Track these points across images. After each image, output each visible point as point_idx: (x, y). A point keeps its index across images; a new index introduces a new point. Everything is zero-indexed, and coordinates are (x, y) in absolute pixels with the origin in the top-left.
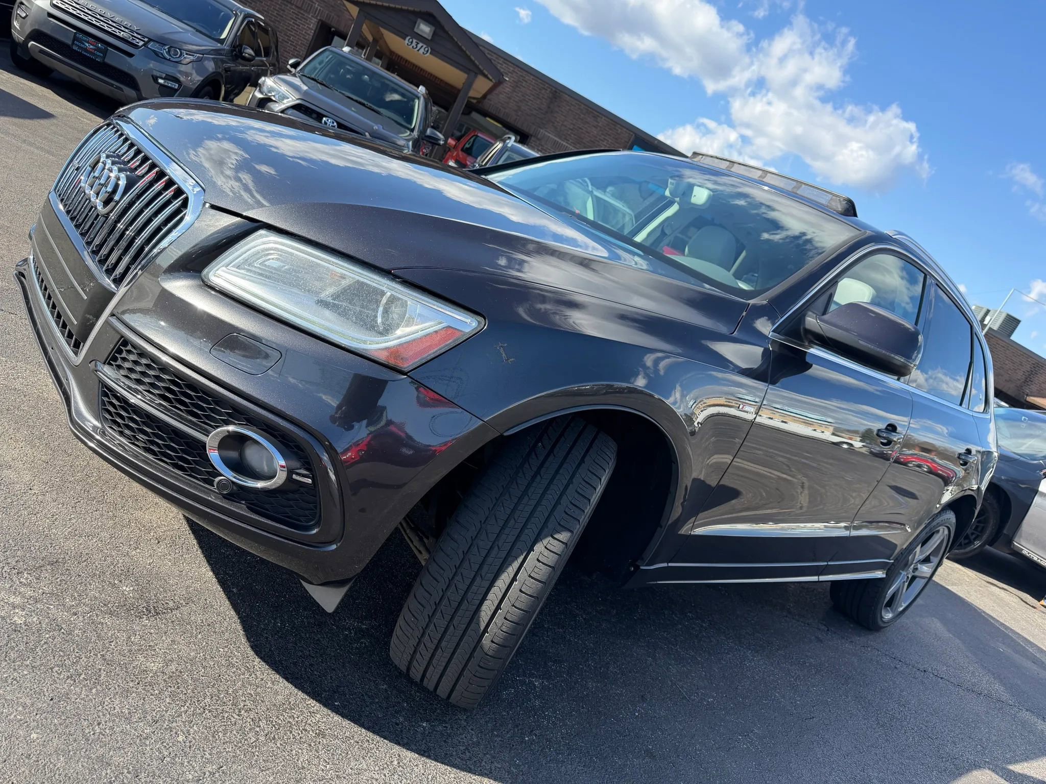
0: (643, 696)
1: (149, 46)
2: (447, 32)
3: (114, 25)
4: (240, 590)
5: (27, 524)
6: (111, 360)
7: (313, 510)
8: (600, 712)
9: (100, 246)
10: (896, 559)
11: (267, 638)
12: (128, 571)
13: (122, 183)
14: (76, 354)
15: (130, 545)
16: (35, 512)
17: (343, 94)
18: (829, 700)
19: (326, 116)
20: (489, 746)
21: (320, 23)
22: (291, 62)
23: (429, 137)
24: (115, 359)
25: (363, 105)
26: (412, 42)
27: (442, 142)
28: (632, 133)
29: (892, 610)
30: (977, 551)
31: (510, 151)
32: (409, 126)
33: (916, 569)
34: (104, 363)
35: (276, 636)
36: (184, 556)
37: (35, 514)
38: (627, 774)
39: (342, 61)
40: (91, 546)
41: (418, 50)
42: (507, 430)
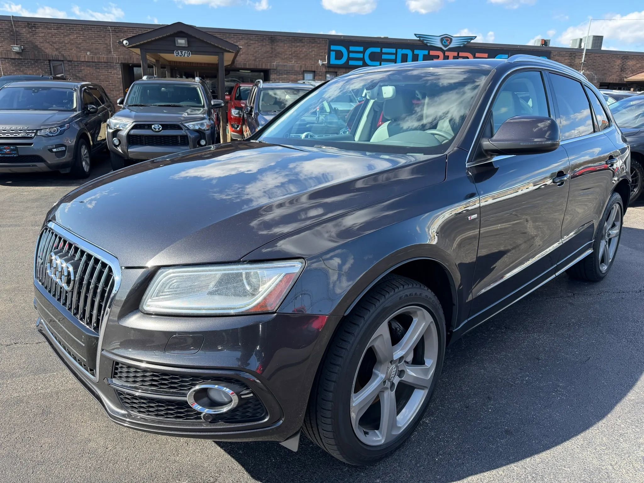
0: (488, 397)
1: (38, 134)
2: (195, 38)
3: (14, 132)
4: (243, 450)
5: (115, 471)
6: (114, 375)
7: (261, 408)
8: (469, 420)
9: (77, 308)
10: (595, 238)
11: (271, 472)
12: (180, 471)
13: (71, 269)
14: (93, 375)
15: (174, 454)
16: (116, 462)
17: (156, 105)
18: (594, 341)
19: (153, 124)
20: (419, 475)
21: (122, 64)
22: (118, 101)
23: (214, 105)
24: (116, 374)
25: (170, 106)
26: (178, 53)
27: (223, 105)
28: (326, 40)
29: (605, 264)
30: (639, 195)
31: (263, 90)
32: (201, 105)
33: (609, 235)
34: (112, 378)
35: (275, 469)
36: (205, 445)
37: (117, 463)
38: (501, 452)
39: (145, 87)
40: (154, 466)
41: (184, 56)
42: (345, 312)
